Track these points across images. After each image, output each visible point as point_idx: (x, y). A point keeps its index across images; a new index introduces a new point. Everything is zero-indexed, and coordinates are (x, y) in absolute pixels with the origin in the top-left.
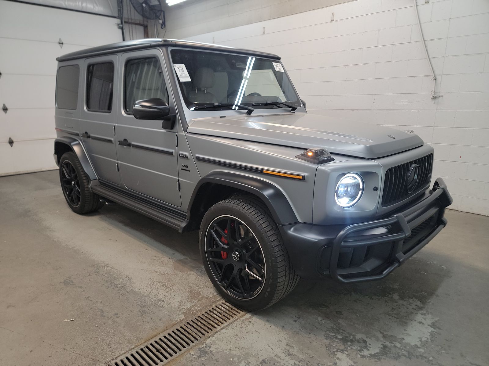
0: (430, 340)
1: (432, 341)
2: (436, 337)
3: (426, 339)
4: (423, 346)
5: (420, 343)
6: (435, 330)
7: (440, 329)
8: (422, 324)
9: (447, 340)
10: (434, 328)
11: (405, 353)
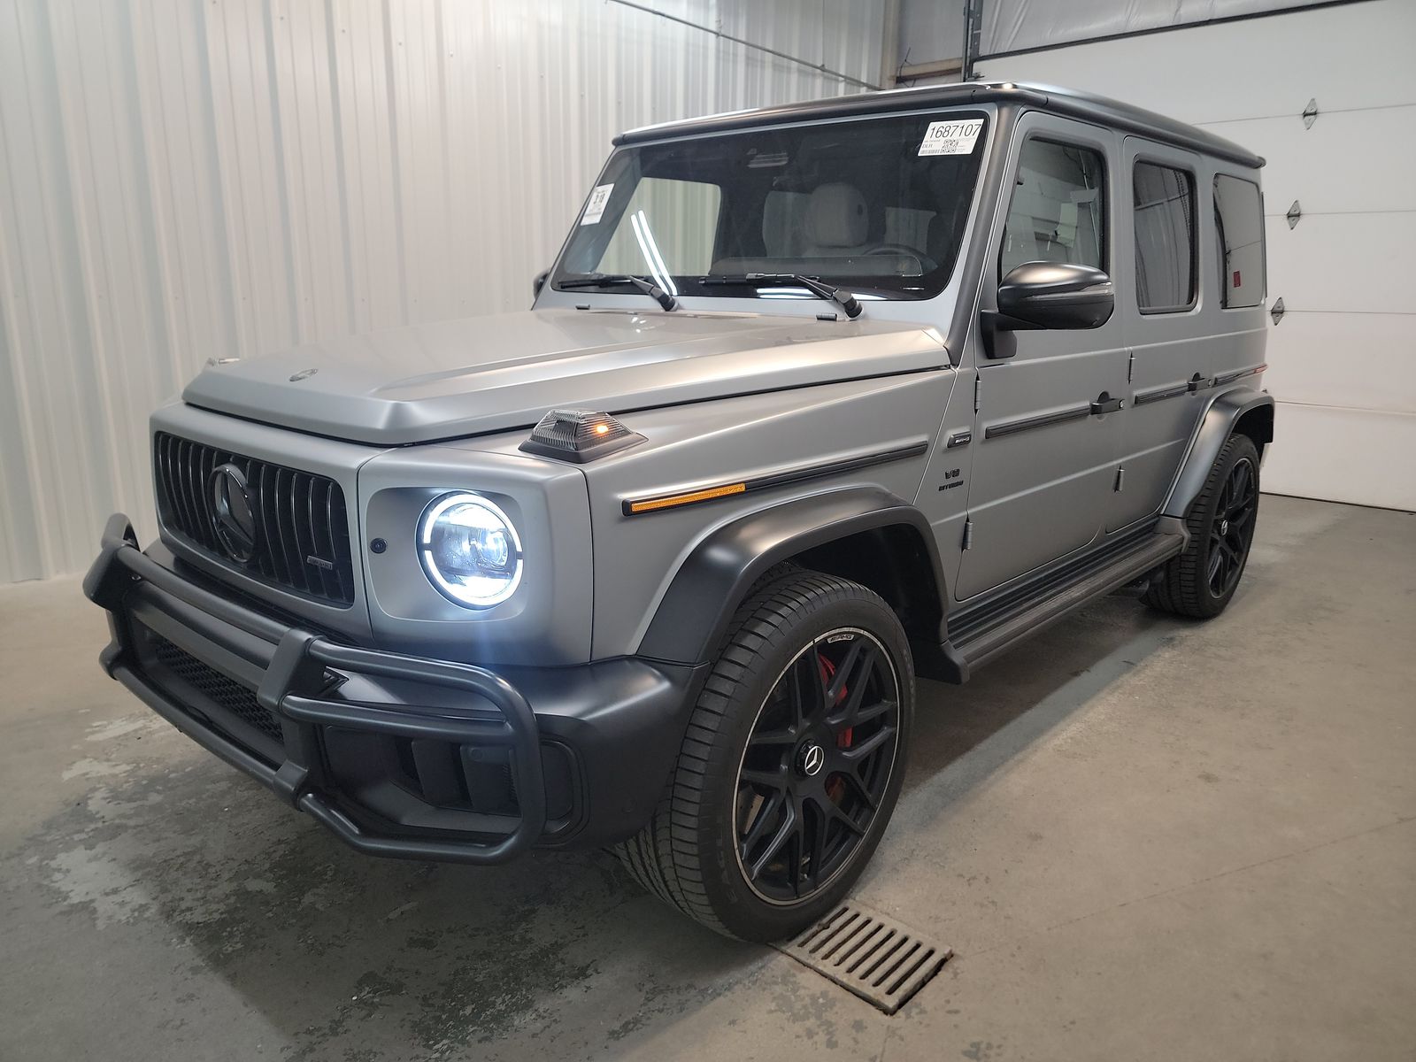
0: (45, 883)
1: (40, 886)
2: (42, 896)
3: (54, 878)
4: (40, 867)
5: (55, 866)
6: (65, 903)
7: (62, 913)
8: (107, 891)
9: (16, 909)
10: (72, 905)
11: (48, 838)
